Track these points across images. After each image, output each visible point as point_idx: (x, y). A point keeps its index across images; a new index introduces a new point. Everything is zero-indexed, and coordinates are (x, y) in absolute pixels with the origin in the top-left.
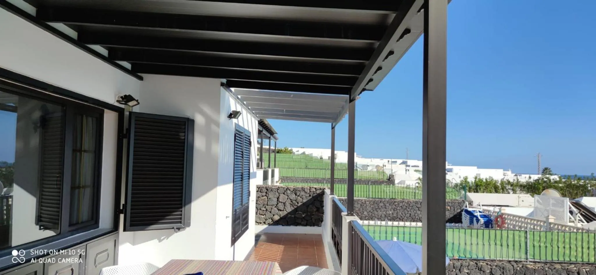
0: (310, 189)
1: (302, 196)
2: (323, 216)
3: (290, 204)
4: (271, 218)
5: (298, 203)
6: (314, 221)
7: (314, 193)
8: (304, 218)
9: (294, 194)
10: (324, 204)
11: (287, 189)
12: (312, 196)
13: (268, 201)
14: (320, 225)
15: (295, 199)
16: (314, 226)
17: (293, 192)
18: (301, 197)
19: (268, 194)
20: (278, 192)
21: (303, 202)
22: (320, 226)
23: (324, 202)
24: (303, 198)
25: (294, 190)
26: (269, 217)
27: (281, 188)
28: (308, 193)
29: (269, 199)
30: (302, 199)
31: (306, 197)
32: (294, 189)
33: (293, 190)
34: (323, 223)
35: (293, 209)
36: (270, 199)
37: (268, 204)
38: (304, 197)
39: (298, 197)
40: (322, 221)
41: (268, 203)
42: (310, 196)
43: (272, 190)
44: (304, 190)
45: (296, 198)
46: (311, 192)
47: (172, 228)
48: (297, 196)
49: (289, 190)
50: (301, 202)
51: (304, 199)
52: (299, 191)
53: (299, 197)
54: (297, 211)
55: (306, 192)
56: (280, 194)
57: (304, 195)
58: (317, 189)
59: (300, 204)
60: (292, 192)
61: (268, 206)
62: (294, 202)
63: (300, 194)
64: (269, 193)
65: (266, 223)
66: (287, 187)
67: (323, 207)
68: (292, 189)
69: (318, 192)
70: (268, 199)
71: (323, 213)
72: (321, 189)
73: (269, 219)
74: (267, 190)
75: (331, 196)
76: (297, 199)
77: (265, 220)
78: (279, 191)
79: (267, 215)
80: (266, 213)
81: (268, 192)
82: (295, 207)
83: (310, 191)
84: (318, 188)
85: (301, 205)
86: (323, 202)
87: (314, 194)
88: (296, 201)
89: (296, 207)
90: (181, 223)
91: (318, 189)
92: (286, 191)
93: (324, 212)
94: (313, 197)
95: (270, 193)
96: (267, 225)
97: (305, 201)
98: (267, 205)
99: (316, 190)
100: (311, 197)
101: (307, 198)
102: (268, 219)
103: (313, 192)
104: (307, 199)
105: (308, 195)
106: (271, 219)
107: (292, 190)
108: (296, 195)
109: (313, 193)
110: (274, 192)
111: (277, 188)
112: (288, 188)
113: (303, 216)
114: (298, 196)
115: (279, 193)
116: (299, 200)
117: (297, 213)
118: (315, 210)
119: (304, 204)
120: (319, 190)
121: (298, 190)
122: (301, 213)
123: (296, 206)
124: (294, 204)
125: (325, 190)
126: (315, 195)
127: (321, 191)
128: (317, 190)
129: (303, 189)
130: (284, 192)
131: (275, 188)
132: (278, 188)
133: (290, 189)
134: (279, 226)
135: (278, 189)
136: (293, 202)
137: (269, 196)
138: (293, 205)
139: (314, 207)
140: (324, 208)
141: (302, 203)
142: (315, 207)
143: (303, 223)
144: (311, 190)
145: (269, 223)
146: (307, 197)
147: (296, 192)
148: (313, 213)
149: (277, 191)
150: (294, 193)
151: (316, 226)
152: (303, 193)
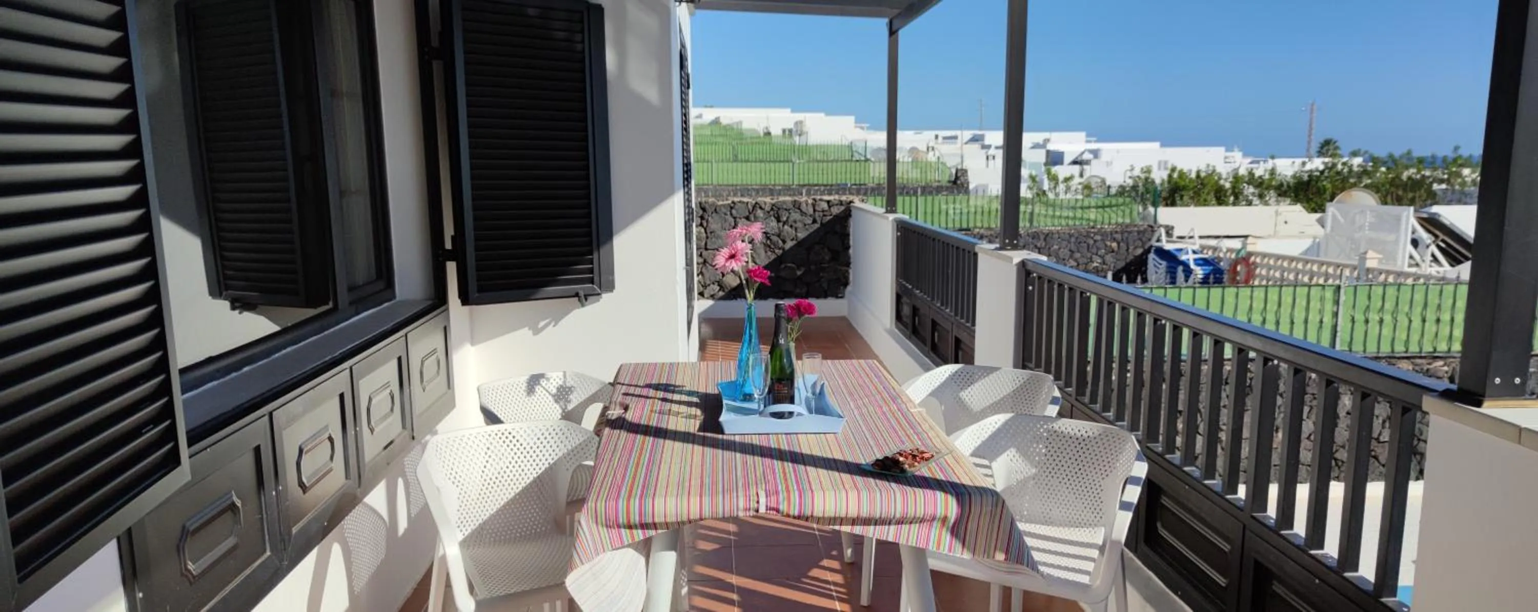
0: (814, 206)
1: (795, 222)
2: (847, 272)
3: (764, 244)
4: (718, 282)
5: (784, 242)
6: (825, 285)
7: (825, 213)
8: (799, 278)
9: (773, 218)
10: (851, 243)
11: (754, 207)
12: (819, 222)
13: (707, 238)
14: (840, 295)
15: (777, 231)
16: (826, 297)
17: (772, 213)
18: (791, 226)
19: (707, 221)
20: (731, 214)
21: (799, 240)
22: (841, 297)
23: (851, 238)
24: (796, 229)
25: (772, 209)
26: (713, 279)
27: (739, 204)
28: (811, 216)
29: (709, 234)
30: (794, 232)
31: (805, 225)
32: (773, 205)
33: (770, 208)
34: (849, 288)
35: (773, 257)
36: (711, 233)
37: (708, 247)
38: (799, 225)
39: (783, 226)
40: (846, 284)
41: (709, 244)
42: (814, 221)
43: (718, 209)
44: (799, 209)
45: (779, 228)
46: (817, 213)
47: (574, 294)
48: (781, 224)
49: (761, 208)
50: (792, 240)
51: (798, 230)
52: (786, 210)
53: (786, 227)
54: (781, 263)
55: (803, 213)
56: (738, 220)
57: (800, 221)
58: (831, 204)
59: (789, 244)
60: (769, 212)
61: (710, 251)
62: (775, 238)
63: (788, 218)
64: (710, 219)
65: (706, 295)
66: (754, 202)
67: (848, 247)
68: (768, 205)
69: (836, 210)
70: (706, 232)
71: (848, 264)
72: (844, 203)
73: (713, 284)
74: (704, 209)
75: (891, 217)
76: (783, 231)
77: (702, 286)
78: (734, 212)
79: (707, 275)
80: (704, 270)
81: (706, 217)
82: (777, 251)
83: (815, 211)
84: (835, 200)
85: (791, 249)
86: (848, 235)
87: (824, 215)
88: (779, 236)
89: (781, 251)
90: (592, 283)
91: (836, 202)
92: (753, 210)
93: (852, 260)
94: (821, 223)
95: (712, 217)
96: (708, 298)
97: (801, 235)
98: (706, 249)
99: (830, 207)
100: (817, 226)
101: (807, 227)
102: (709, 285)
103: (823, 211)
104: (807, 229)
105: (809, 221)
106: (716, 284)
107: (767, 208)
108: (779, 221)
109: (821, 214)
110: (723, 215)
111: (729, 204)
112: (756, 203)
113: (799, 273)
114: (784, 223)
115: (735, 218)
116: (788, 233)
117: (783, 266)
118: (827, 258)
119: (800, 244)
120: (837, 205)
121: (785, 207)
122: (793, 265)
123: (780, 249)
124: (774, 245)
125: (852, 204)
126: (829, 218)
127: (843, 208)
128: (833, 205)
129: (797, 206)
130: (747, 214)
131: (724, 206)
132: (732, 205)
133: (763, 206)
134: (739, 300)
135: (732, 208)
136: (771, 240)
137: (710, 225)
138: (772, 246)
139: (826, 250)
140: (851, 251)
141: (794, 242)
142: (829, 249)
143: (798, 291)
144: (817, 208)
145: (712, 293)
146: (808, 224)
147: (777, 213)
148: (823, 265)
149: (729, 213)
150: (774, 216)
151: (830, 298)
152: (796, 216)
